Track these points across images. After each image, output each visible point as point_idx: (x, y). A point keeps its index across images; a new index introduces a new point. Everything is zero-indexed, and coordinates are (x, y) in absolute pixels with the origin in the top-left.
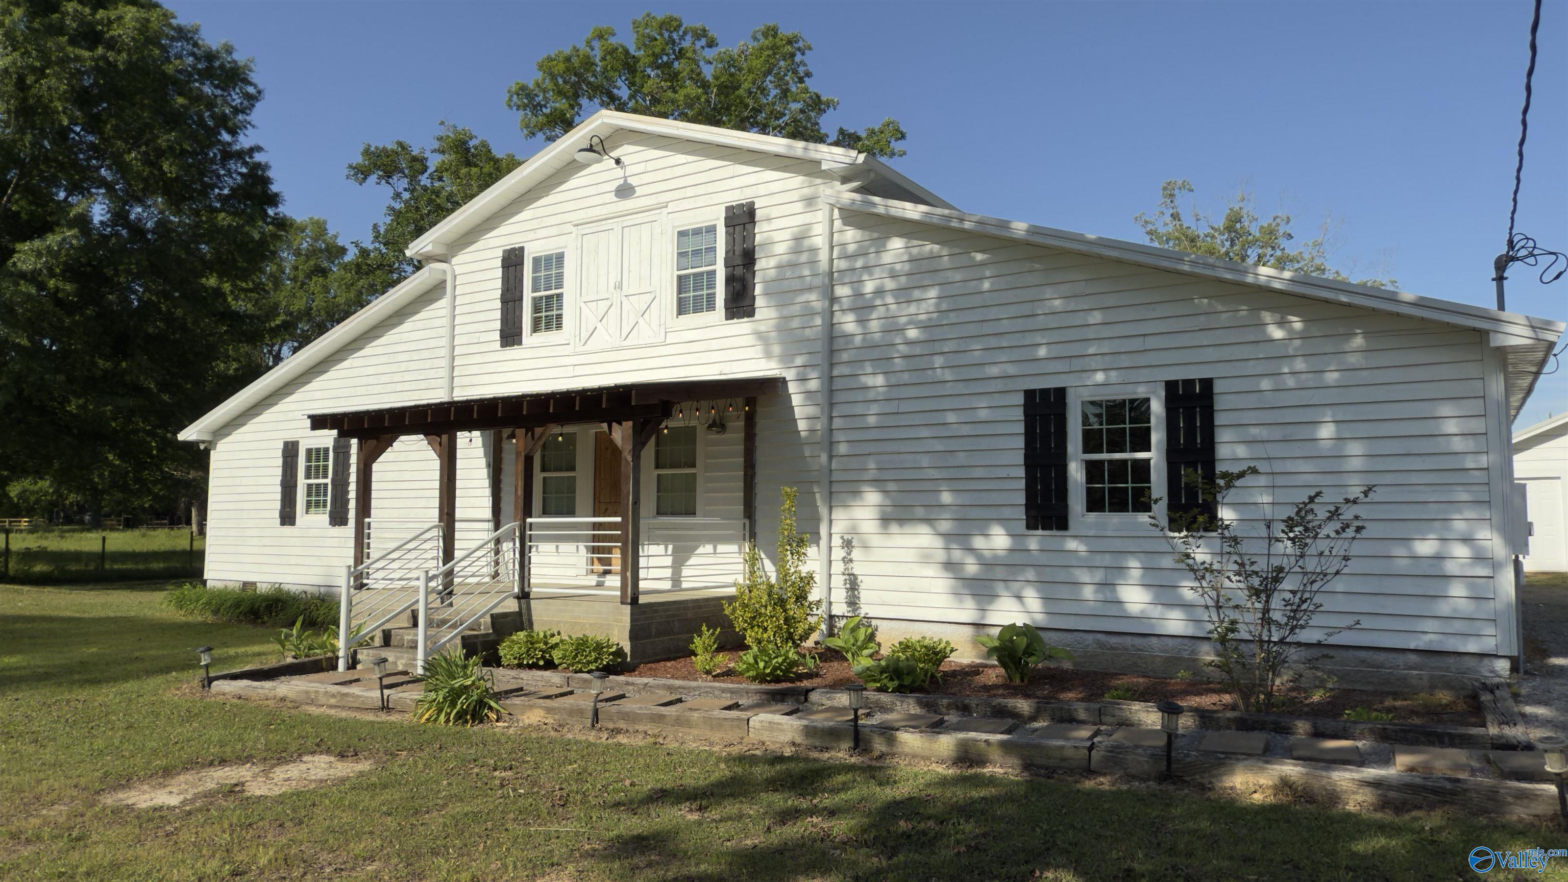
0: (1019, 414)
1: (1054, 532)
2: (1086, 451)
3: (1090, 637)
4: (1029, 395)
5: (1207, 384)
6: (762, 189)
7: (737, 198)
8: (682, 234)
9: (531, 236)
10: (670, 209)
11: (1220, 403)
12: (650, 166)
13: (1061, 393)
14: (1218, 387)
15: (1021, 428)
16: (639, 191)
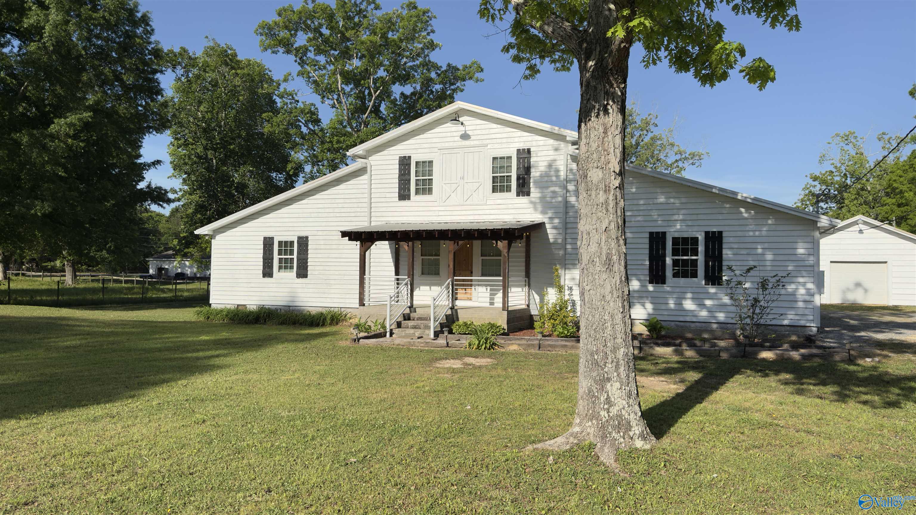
0: (647, 241)
1: (660, 285)
2: (673, 256)
3: (673, 323)
4: (651, 234)
5: (720, 233)
6: (534, 143)
7: (522, 146)
8: (494, 159)
9: (414, 151)
10: (489, 147)
11: (724, 240)
12: (478, 127)
13: (664, 234)
14: (724, 234)
15: (647, 246)
16: (473, 138)
